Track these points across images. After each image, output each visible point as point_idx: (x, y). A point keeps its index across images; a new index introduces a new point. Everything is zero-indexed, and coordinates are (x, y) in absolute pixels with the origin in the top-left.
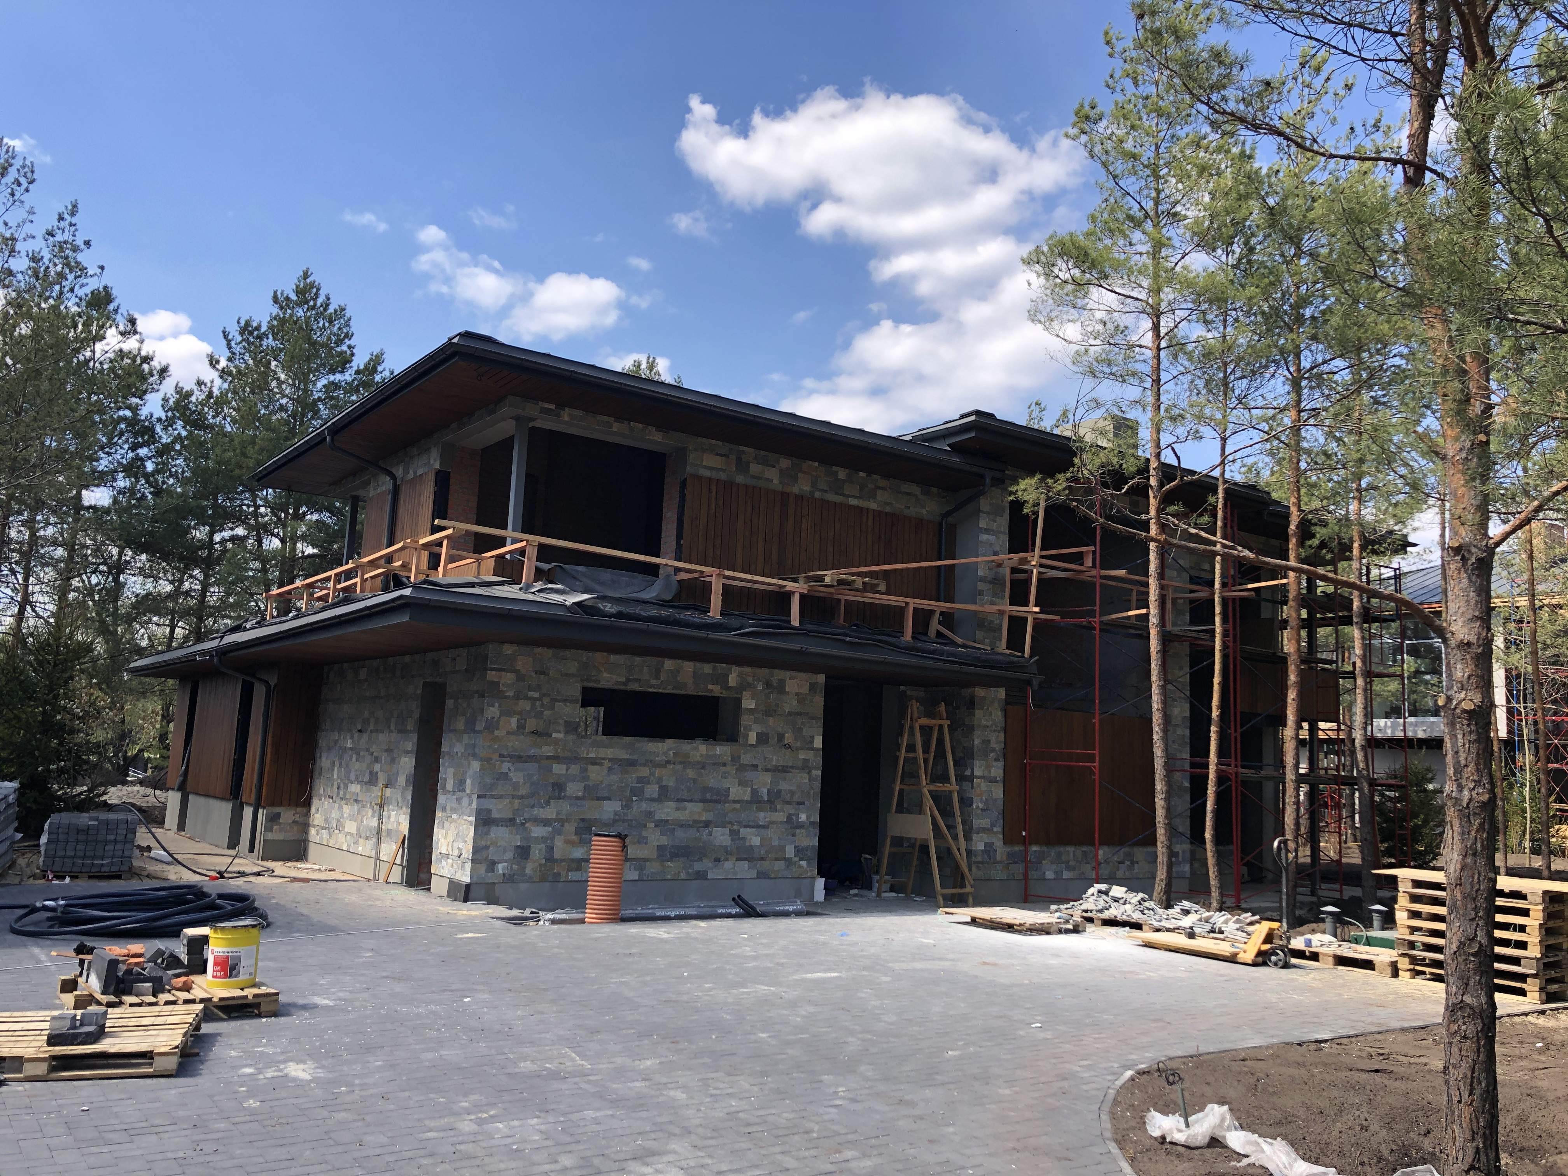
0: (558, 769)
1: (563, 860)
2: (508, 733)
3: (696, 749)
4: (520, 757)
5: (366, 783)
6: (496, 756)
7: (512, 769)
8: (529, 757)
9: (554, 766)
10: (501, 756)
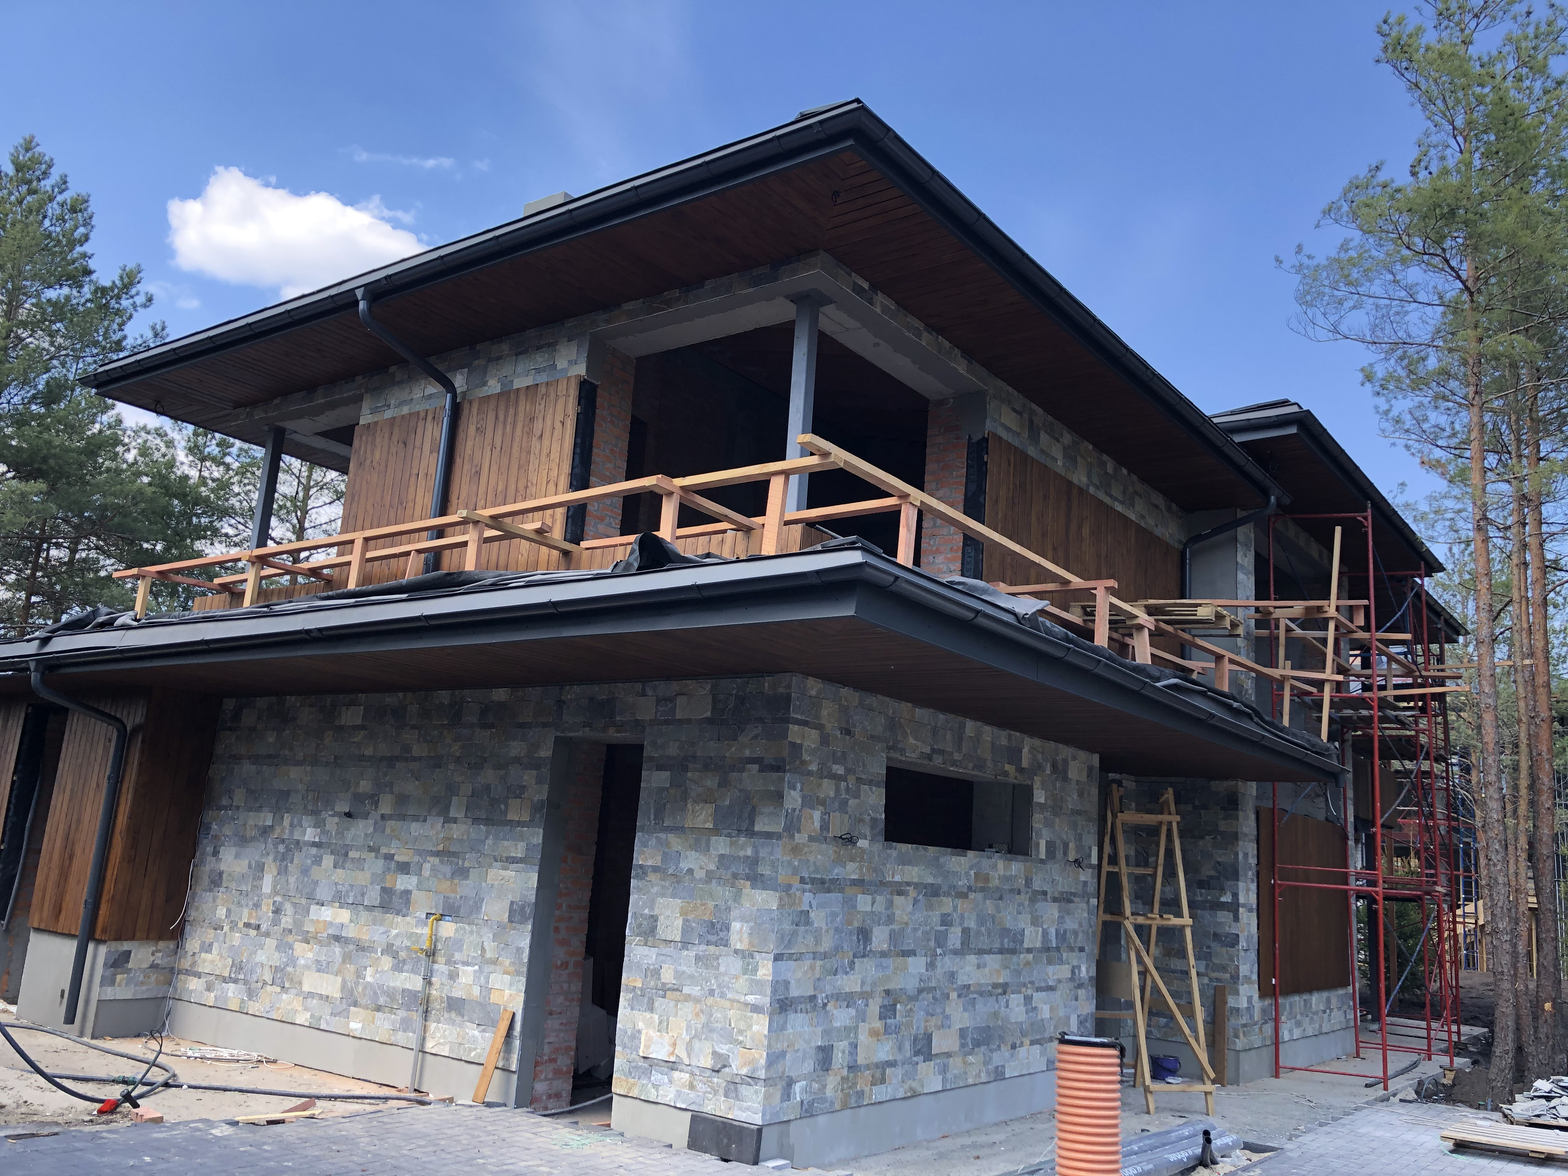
0: (864, 902)
1: (867, 1067)
2: (811, 839)
3: (995, 866)
4: (823, 882)
5: (370, 908)
6: (796, 883)
7: (814, 903)
8: (833, 881)
9: (859, 896)
10: (802, 880)
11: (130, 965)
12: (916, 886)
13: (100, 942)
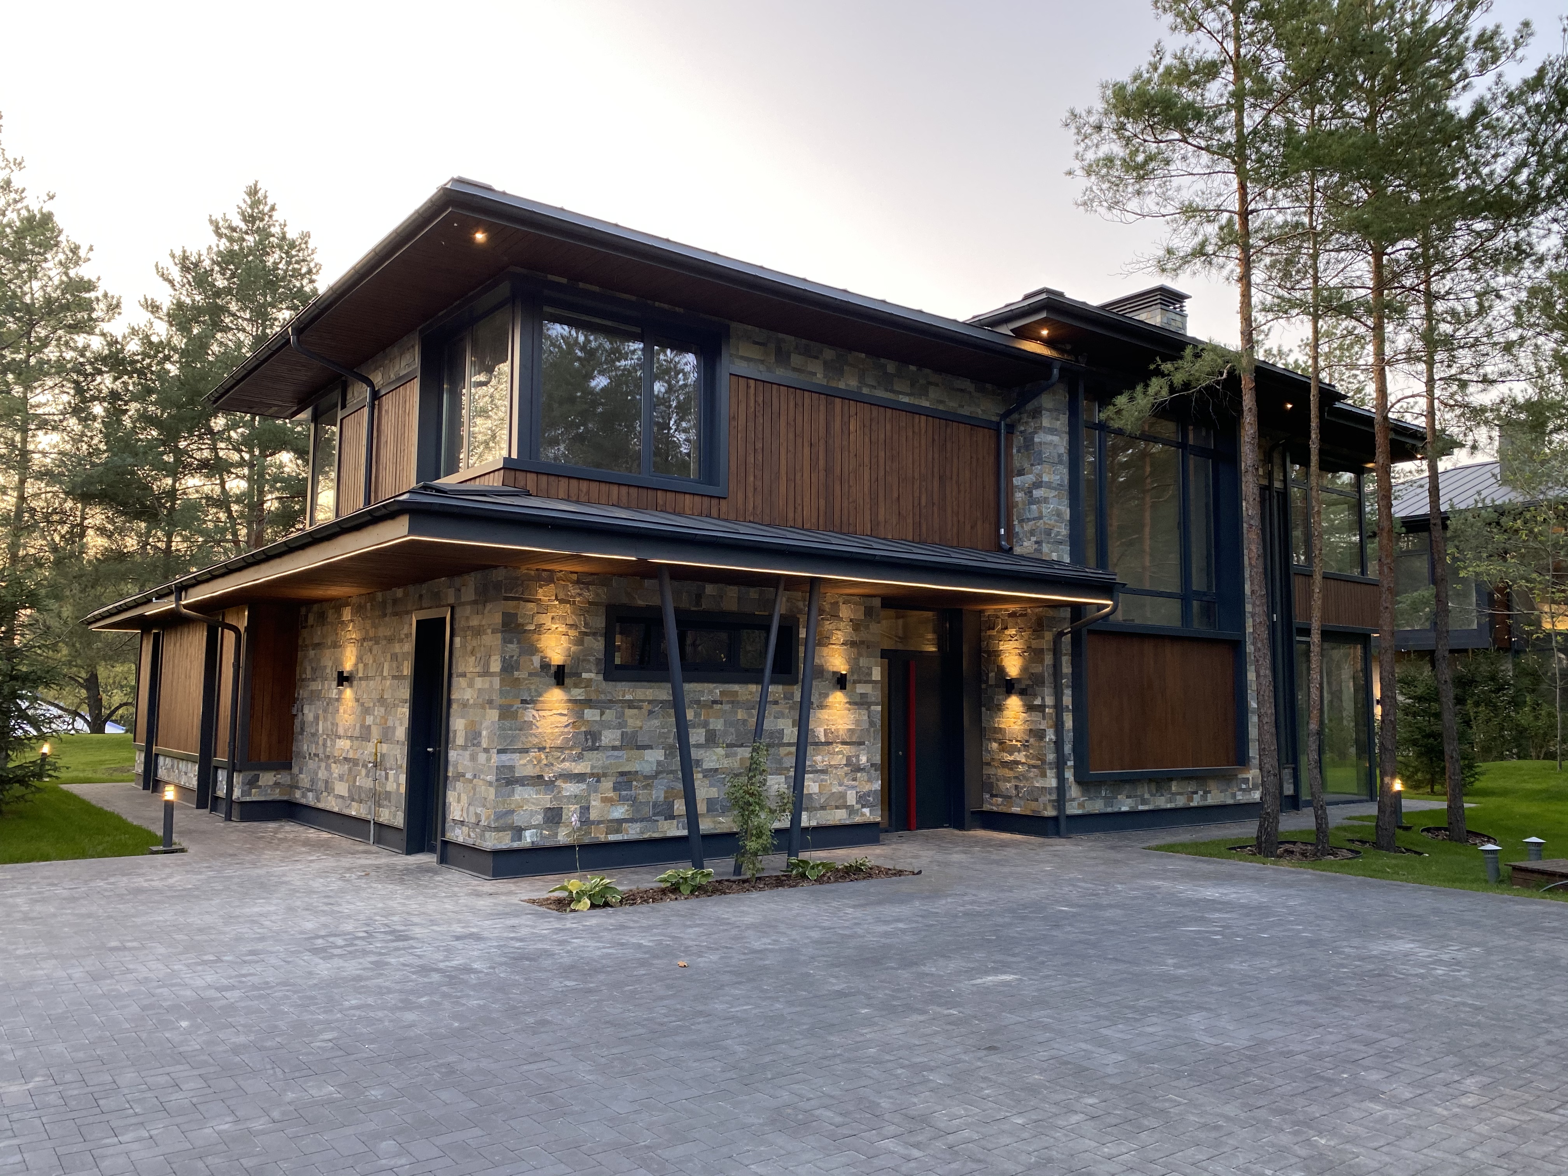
0: (591, 715)
2: (530, 674)
6: (517, 704)
7: (538, 716)
9: (586, 711)
10: (524, 702)
11: (260, 783)
12: (650, 702)
13: (240, 771)
